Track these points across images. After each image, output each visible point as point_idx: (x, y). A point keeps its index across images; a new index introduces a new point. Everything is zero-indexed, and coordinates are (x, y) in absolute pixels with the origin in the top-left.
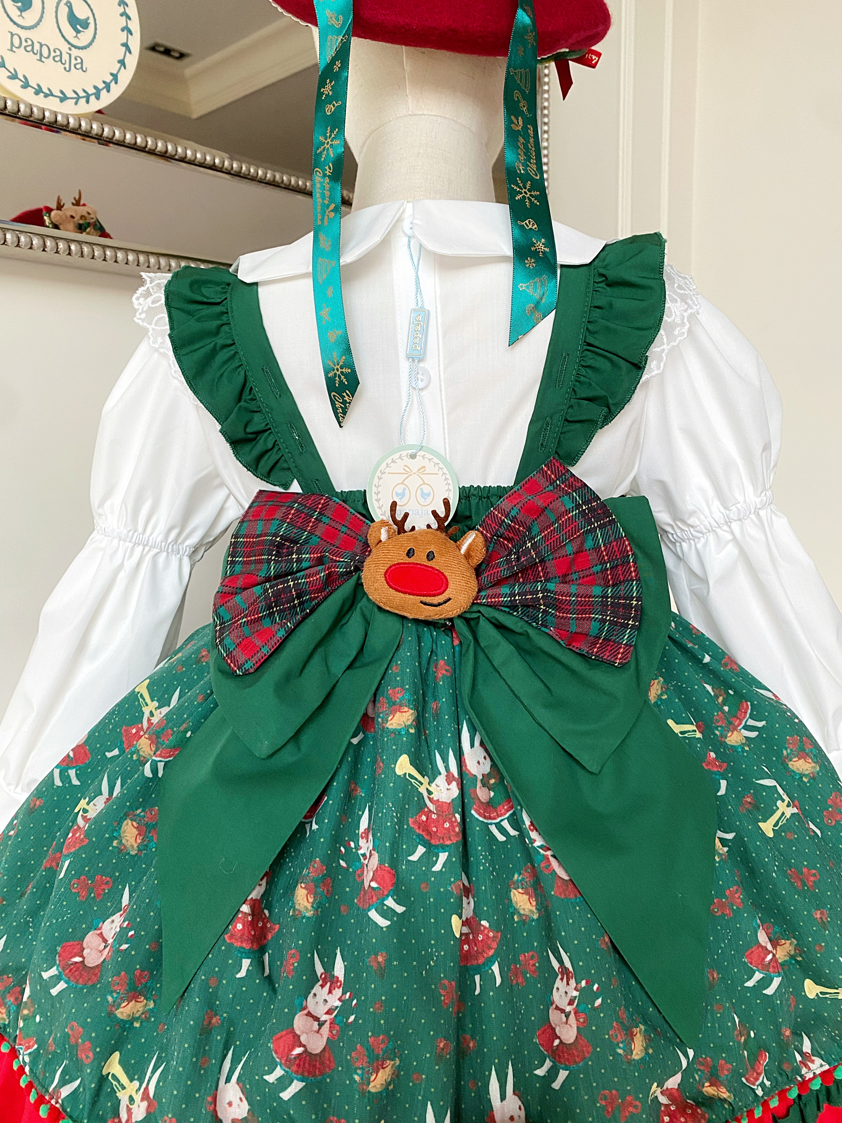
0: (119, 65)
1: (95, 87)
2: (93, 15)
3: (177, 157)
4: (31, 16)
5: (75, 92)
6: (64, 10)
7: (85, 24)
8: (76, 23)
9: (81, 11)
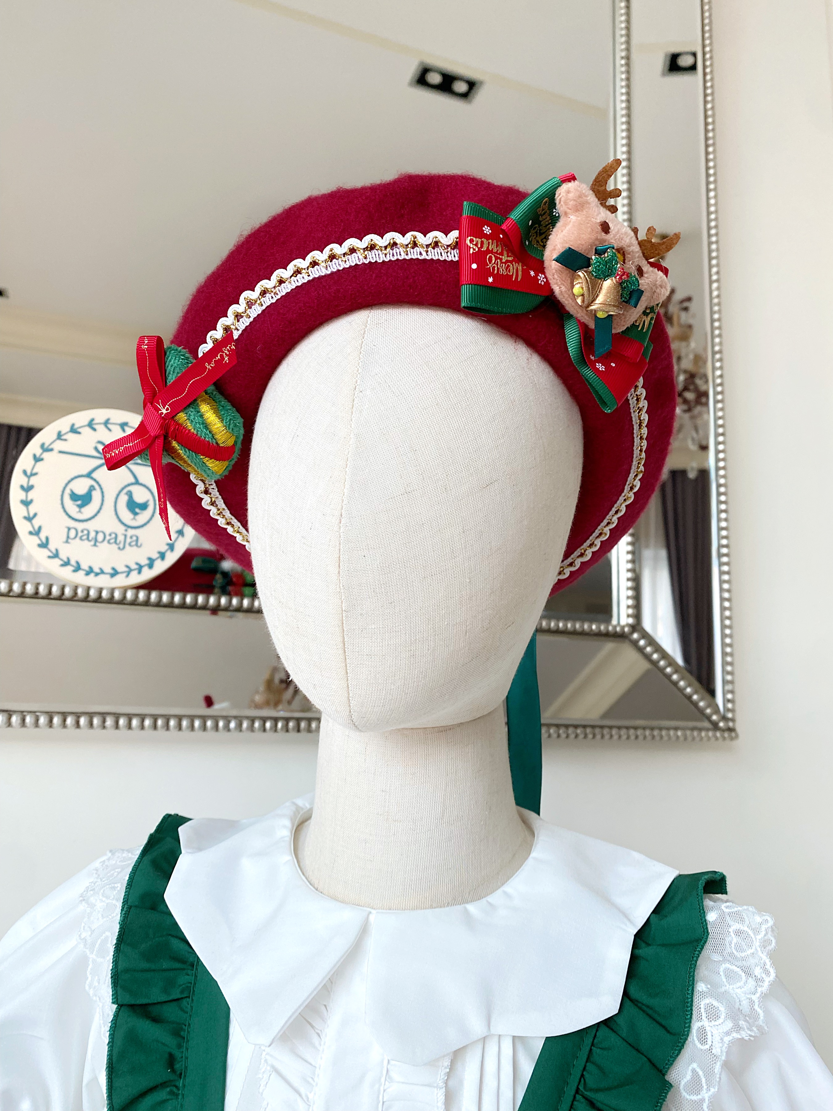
1: (149, 558)
2: (154, 497)
4: (89, 511)
5: (127, 567)
6: (124, 499)
7: (144, 506)
8: (135, 507)
9: (141, 496)
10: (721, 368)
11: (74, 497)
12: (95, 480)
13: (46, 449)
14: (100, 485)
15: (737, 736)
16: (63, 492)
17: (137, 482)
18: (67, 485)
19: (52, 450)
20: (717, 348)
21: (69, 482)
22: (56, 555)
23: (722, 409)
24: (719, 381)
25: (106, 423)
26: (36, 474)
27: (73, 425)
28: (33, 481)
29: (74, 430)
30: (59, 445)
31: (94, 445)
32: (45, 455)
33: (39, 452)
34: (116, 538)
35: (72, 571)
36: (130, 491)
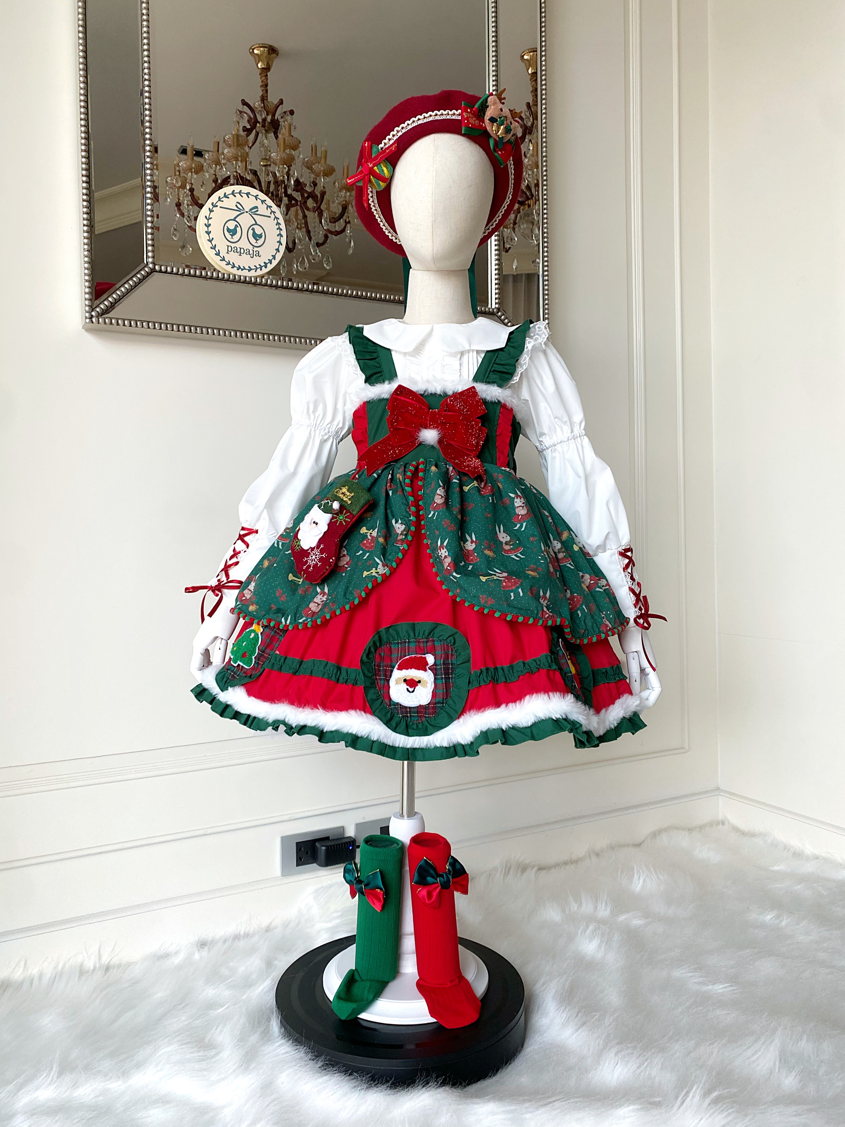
0: (276, 251)
1: (265, 263)
2: (264, 232)
4: (236, 237)
5: (255, 266)
6: (251, 232)
7: (260, 236)
8: (256, 236)
9: (258, 231)
10: (546, 166)
11: (229, 230)
12: (237, 222)
13: (215, 206)
14: (240, 225)
16: (224, 227)
17: (256, 224)
18: (225, 224)
19: (217, 206)
21: (226, 222)
22: (223, 259)
25: (240, 193)
26: (211, 218)
27: (225, 193)
28: (210, 222)
29: (226, 196)
30: (219, 204)
31: (235, 204)
32: (214, 209)
33: (211, 207)
34: (249, 252)
35: (232, 268)
36: (253, 228)
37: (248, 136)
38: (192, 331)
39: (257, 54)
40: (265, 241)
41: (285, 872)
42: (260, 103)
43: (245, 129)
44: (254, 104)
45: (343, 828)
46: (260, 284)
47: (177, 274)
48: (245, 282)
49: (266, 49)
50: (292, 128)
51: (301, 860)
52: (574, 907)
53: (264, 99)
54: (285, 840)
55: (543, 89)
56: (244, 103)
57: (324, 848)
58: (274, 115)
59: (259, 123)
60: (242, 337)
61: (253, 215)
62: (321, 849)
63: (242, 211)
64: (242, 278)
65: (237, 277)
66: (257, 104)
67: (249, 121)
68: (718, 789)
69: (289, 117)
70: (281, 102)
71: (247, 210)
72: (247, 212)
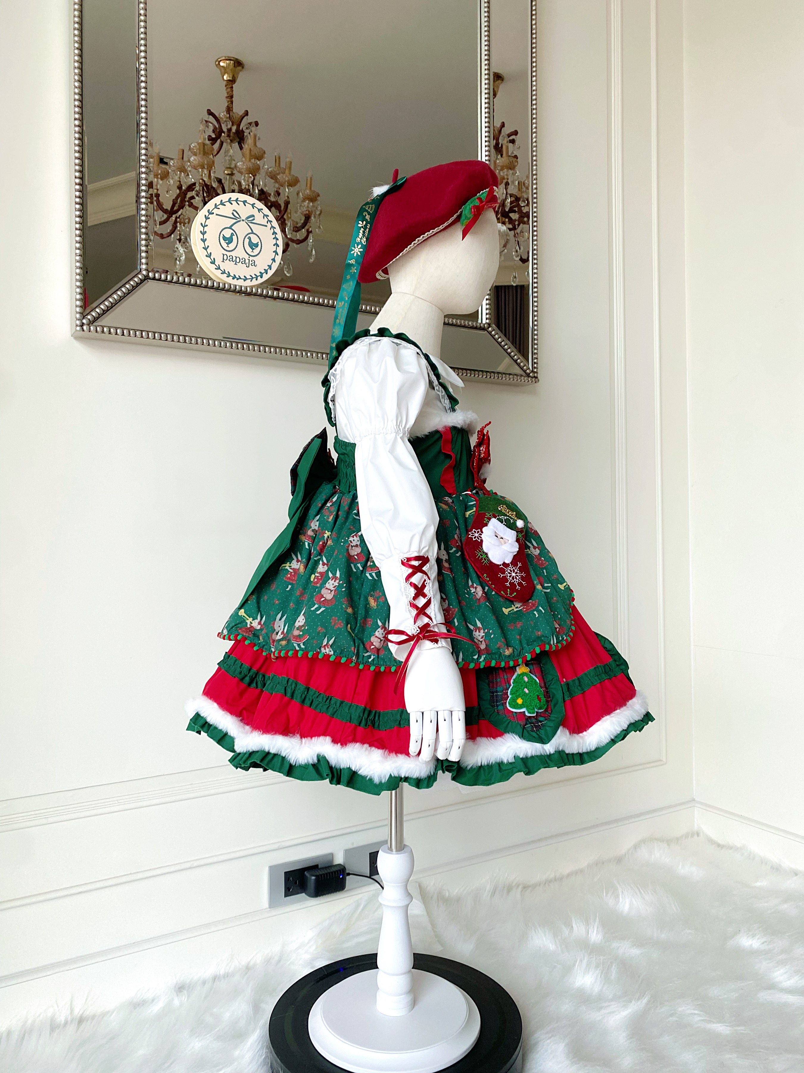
0: (272, 261)
1: (260, 273)
2: (261, 241)
3: (299, 301)
4: (232, 246)
5: (251, 276)
6: (247, 241)
7: (257, 245)
8: (253, 246)
9: (255, 240)
10: (536, 184)
11: (225, 238)
12: (233, 230)
13: (210, 213)
14: (236, 233)
15: (539, 380)
16: (220, 235)
17: (252, 233)
18: (221, 232)
19: (213, 213)
20: (534, 172)
21: (222, 230)
22: (218, 268)
23: (536, 207)
24: (535, 191)
25: (237, 200)
26: (207, 225)
27: (222, 201)
28: (206, 229)
29: (222, 203)
30: (216, 211)
31: (232, 212)
32: (210, 216)
33: (207, 214)
34: (245, 261)
35: (227, 277)
36: (249, 237)
37: (213, 144)
38: (187, 341)
39: (223, 67)
40: (261, 250)
41: (273, 903)
42: (225, 113)
43: (210, 138)
44: (219, 115)
45: (332, 855)
46: (255, 295)
47: (171, 282)
48: (240, 292)
49: (232, 62)
50: (257, 138)
51: (289, 890)
52: (566, 931)
53: (229, 110)
54: (273, 869)
55: (534, 109)
56: (210, 113)
57: (313, 878)
58: (239, 126)
59: (224, 132)
60: (238, 349)
61: (249, 224)
62: (311, 879)
63: (238, 220)
64: (237, 287)
65: (232, 286)
66: (222, 114)
67: (214, 131)
68: (694, 800)
69: (253, 128)
70: (246, 113)
71: (244, 219)
72: (243, 220)
